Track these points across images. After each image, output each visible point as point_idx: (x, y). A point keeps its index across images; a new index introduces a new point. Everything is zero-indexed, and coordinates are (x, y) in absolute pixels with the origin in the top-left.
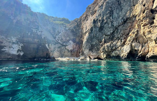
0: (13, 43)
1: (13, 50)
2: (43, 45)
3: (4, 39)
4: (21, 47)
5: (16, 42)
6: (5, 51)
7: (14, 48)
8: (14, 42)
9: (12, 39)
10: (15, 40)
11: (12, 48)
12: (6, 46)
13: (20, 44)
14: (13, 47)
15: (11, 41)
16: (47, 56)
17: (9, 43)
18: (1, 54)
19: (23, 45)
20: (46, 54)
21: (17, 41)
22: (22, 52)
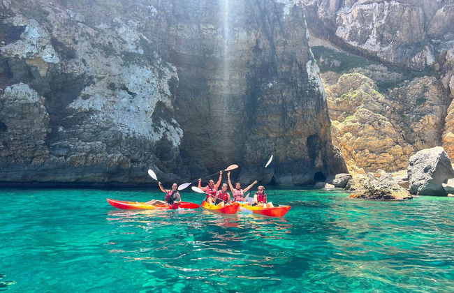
0: (129, 58)
1: (132, 108)
2: (285, 68)
3: (76, 31)
4: (166, 88)
5: (141, 51)
6: (91, 112)
7: (133, 95)
8: (131, 48)
9: (121, 31)
10: (136, 36)
11: (123, 93)
12: (91, 78)
13: (165, 65)
14: (130, 87)
15: (116, 46)
16: (313, 156)
17: (105, 61)
18: (74, 135)
19: (176, 75)
20: (303, 141)
21: (142, 43)
22: (175, 126)
